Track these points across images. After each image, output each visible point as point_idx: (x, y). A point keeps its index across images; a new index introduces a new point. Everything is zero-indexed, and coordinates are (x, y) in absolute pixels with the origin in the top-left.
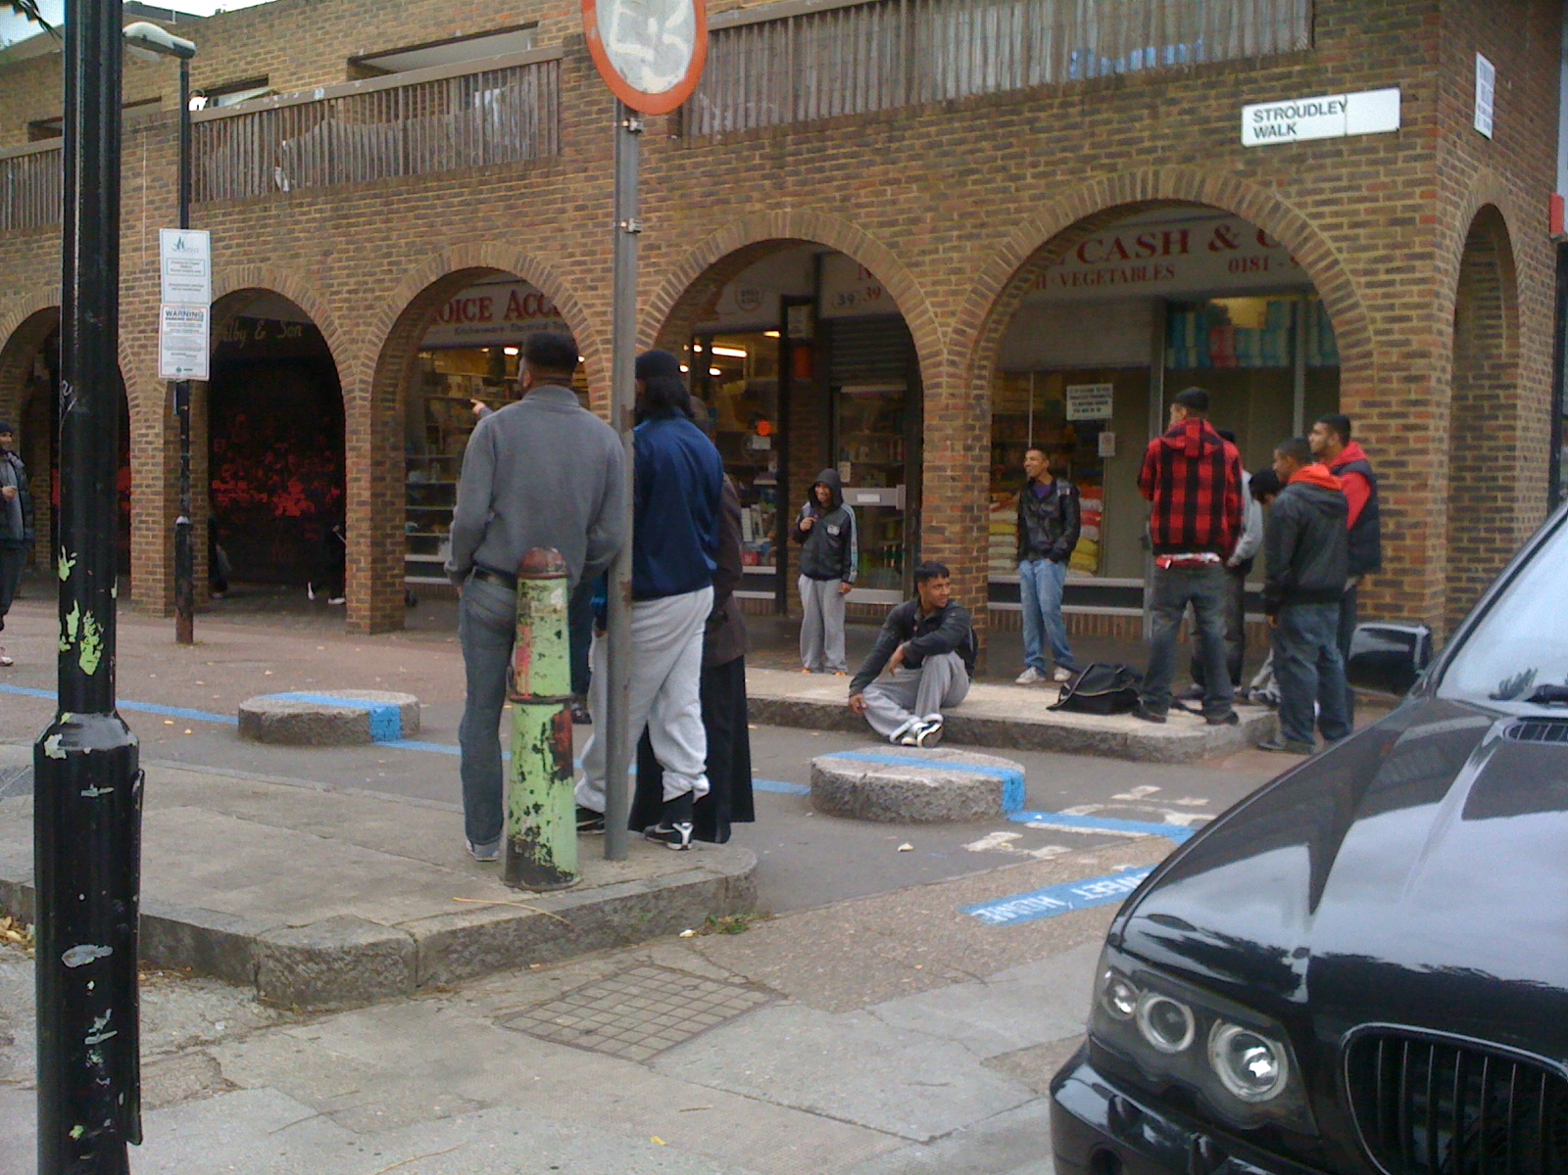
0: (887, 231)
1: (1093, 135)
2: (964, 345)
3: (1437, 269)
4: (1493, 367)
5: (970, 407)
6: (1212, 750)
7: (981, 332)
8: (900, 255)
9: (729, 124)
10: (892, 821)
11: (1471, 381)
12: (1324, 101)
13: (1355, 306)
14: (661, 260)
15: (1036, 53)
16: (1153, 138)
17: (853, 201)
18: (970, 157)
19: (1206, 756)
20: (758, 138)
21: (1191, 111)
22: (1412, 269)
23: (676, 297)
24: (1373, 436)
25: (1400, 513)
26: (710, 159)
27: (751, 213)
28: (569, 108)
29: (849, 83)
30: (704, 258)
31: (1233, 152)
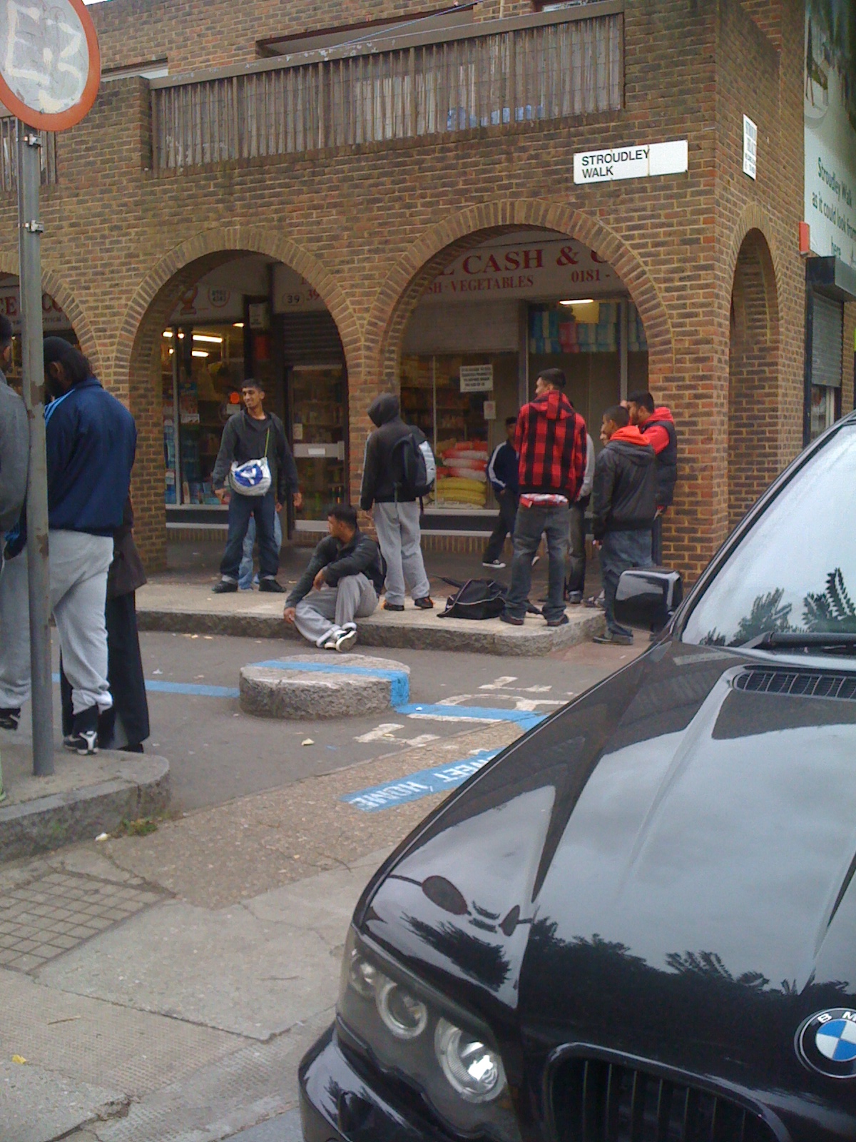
0: (315, 245)
1: (465, 174)
2: (376, 334)
3: (716, 277)
4: (761, 350)
5: (382, 382)
6: (558, 644)
7: (389, 324)
8: (326, 264)
9: (189, 160)
10: (302, 718)
11: (745, 360)
12: (633, 150)
13: (658, 306)
14: (140, 265)
15: (421, 109)
16: (509, 177)
17: (288, 221)
18: (373, 189)
19: (554, 649)
20: (212, 171)
21: (536, 157)
22: (699, 277)
23: (153, 295)
24: (672, 403)
25: (694, 460)
26: (175, 186)
27: (209, 229)
28: (63, 146)
29: (282, 129)
30: (174, 266)
31: (567, 189)
